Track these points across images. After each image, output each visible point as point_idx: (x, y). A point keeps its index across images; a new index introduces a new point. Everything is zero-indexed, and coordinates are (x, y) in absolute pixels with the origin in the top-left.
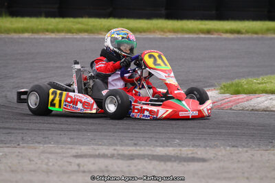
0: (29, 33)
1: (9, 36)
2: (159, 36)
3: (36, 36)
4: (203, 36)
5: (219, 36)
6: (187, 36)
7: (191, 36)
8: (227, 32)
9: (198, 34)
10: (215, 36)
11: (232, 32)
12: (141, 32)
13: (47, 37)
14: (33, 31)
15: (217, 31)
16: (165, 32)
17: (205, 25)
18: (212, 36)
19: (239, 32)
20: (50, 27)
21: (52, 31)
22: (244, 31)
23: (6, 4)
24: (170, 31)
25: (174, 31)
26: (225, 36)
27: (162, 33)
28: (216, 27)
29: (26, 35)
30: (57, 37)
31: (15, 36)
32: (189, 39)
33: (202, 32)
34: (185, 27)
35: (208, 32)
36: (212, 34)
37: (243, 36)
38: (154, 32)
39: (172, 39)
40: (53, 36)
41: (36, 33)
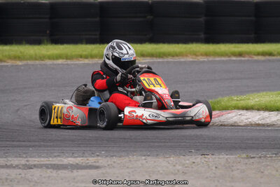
0: (63, 59)
1: (43, 62)
2: (191, 60)
3: (69, 62)
4: (234, 58)
5: (250, 59)
6: (217, 59)
7: (223, 59)
8: (258, 54)
9: (230, 57)
10: (246, 59)
11: (264, 54)
12: (173, 56)
13: (81, 62)
14: (67, 58)
15: (249, 54)
16: (196, 55)
17: (238, 48)
18: (243, 59)
19: (270, 54)
20: (84, 53)
21: (86, 57)
22: (276, 53)
23: (48, 32)
24: (202, 55)
25: (206, 54)
26: (256, 58)
27: (194, 57)
28: (248, 50)
29: (60, 61)
30: (90, 62)
31: (49, 62)
32: (220, 62)
33: (234, 54)
34: (218, 50)
35: (240, 55)
36: (244, 57)
37: (274, 58)
38: (187, 56)
39: (203, 62)
40: (86, 61)
41: (70, 59)
